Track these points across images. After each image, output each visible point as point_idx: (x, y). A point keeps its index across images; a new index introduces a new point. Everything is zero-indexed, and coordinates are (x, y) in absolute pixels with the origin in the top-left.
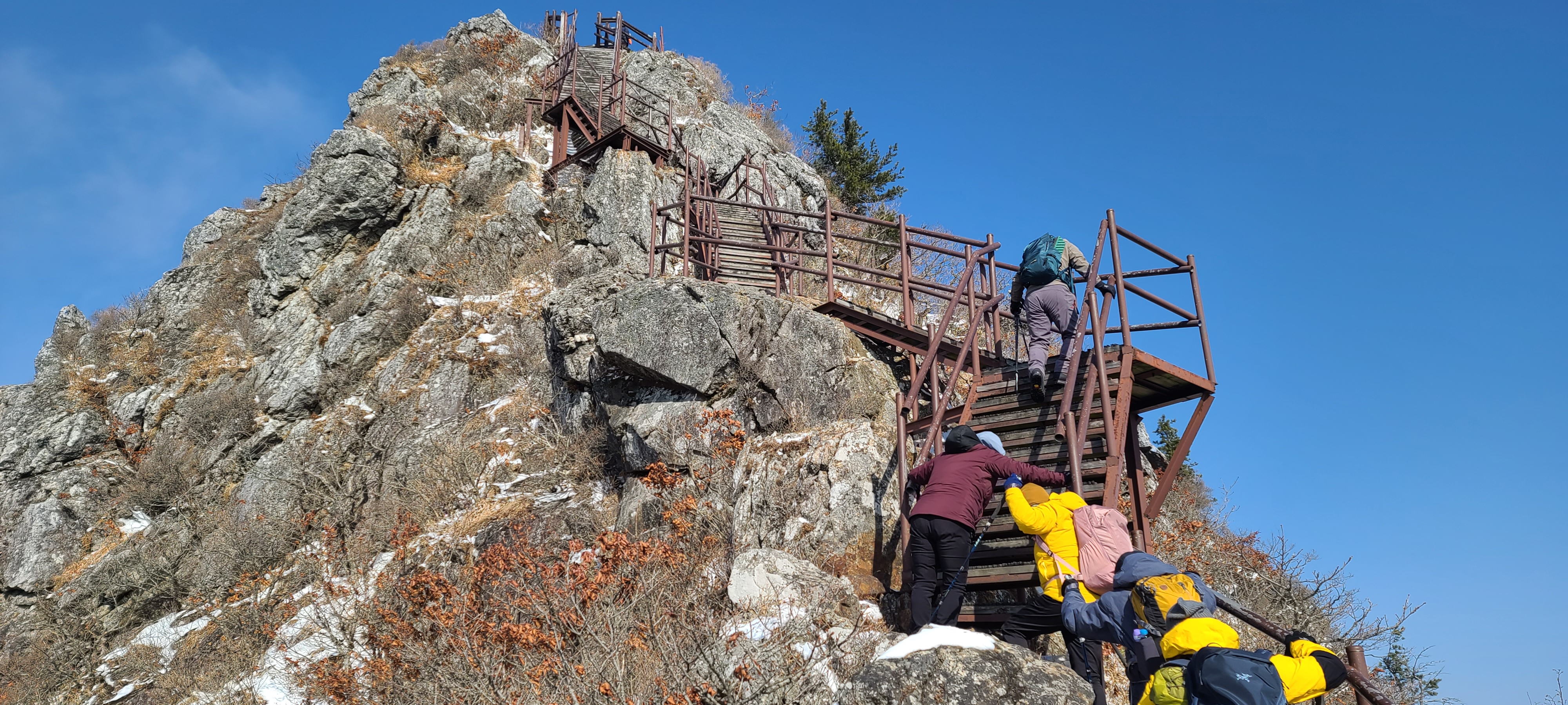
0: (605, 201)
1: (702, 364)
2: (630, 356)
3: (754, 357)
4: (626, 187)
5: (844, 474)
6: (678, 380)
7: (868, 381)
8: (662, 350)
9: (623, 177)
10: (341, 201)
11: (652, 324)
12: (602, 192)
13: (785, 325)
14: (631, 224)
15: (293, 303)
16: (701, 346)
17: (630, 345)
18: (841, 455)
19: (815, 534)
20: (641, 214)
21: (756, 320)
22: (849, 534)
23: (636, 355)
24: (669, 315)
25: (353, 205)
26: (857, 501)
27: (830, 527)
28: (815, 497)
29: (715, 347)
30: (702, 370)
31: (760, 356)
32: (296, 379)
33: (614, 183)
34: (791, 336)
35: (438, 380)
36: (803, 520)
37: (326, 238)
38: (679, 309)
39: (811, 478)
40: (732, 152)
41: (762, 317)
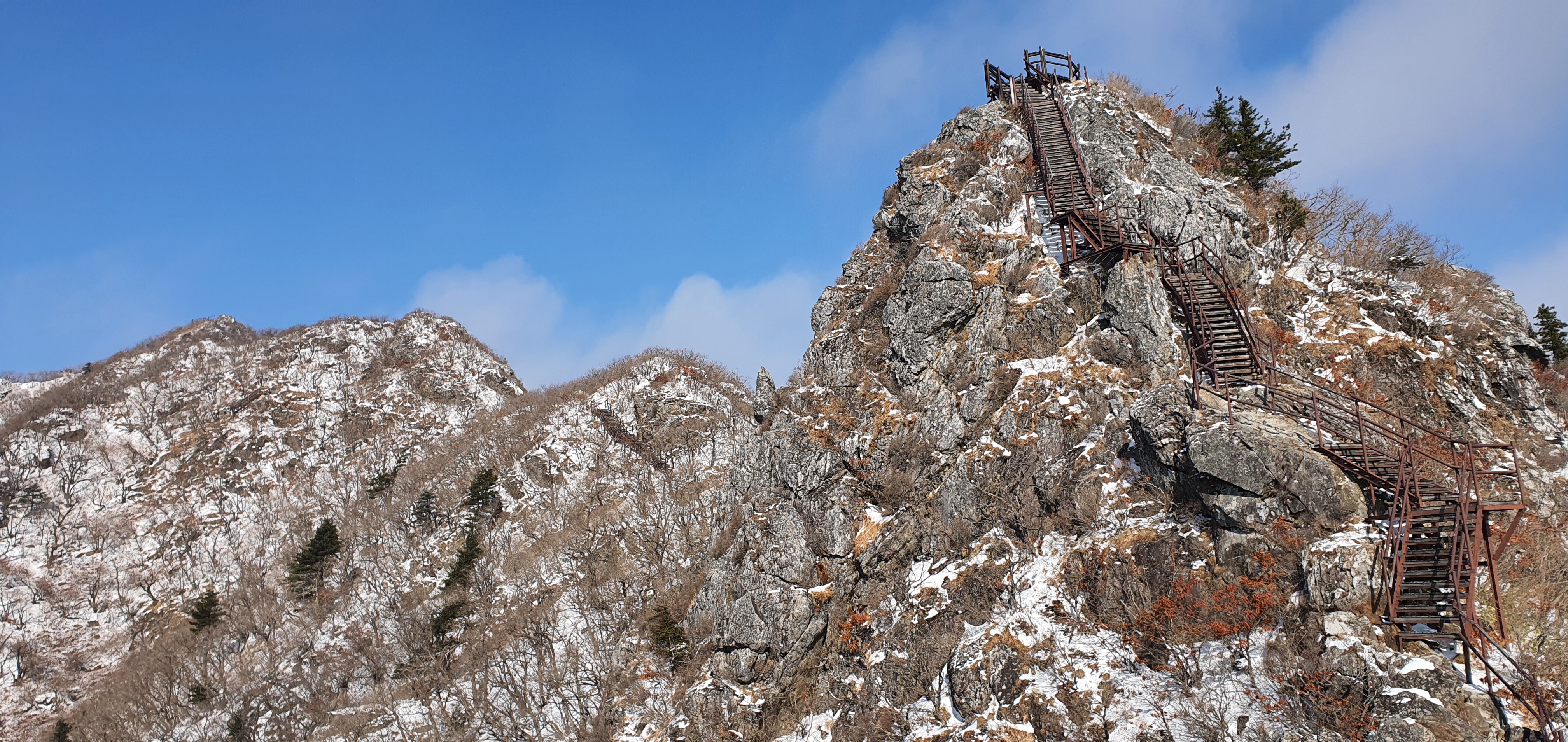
0: (1121, 302)
1: (1257, 481)
2: (1215, 475)
3: (1285, 480)
4: (1135, 291)
5: (1358, 574)
6: (1244, 488)
7: (1349, 496)
8: (1233, 473)
9: (1130, 283)
10: (946, 313)
11: (1225, 459)
12: (1118, 295)
13: (1301, 466)
14: (1142, 317)
15: (927, 377)
16: (1255, 472)
17: (1215, 469)
18: (1356, 565)
19: (1348, 597)
20: (1147, 308)
21: (1285, 462)
22: (1363, 596)
23: (1218, 475)
24: (1235, 456)
25: (952, 313)
26: (1365, 584)
27: (1355, 594)
28: (1346, 581)
29: (1263, 474)
30: (1257, 484)
31: (1289, 480)
32: (951, 431)
33: (1126, 289)
34: (1305, 472)
35: (1044, 432)
36: (1341, 590)
37: (939, 335)
38: (1240, 454)
39: (1343, 573)
40: (1180, 212)
41: (1288, 461)
